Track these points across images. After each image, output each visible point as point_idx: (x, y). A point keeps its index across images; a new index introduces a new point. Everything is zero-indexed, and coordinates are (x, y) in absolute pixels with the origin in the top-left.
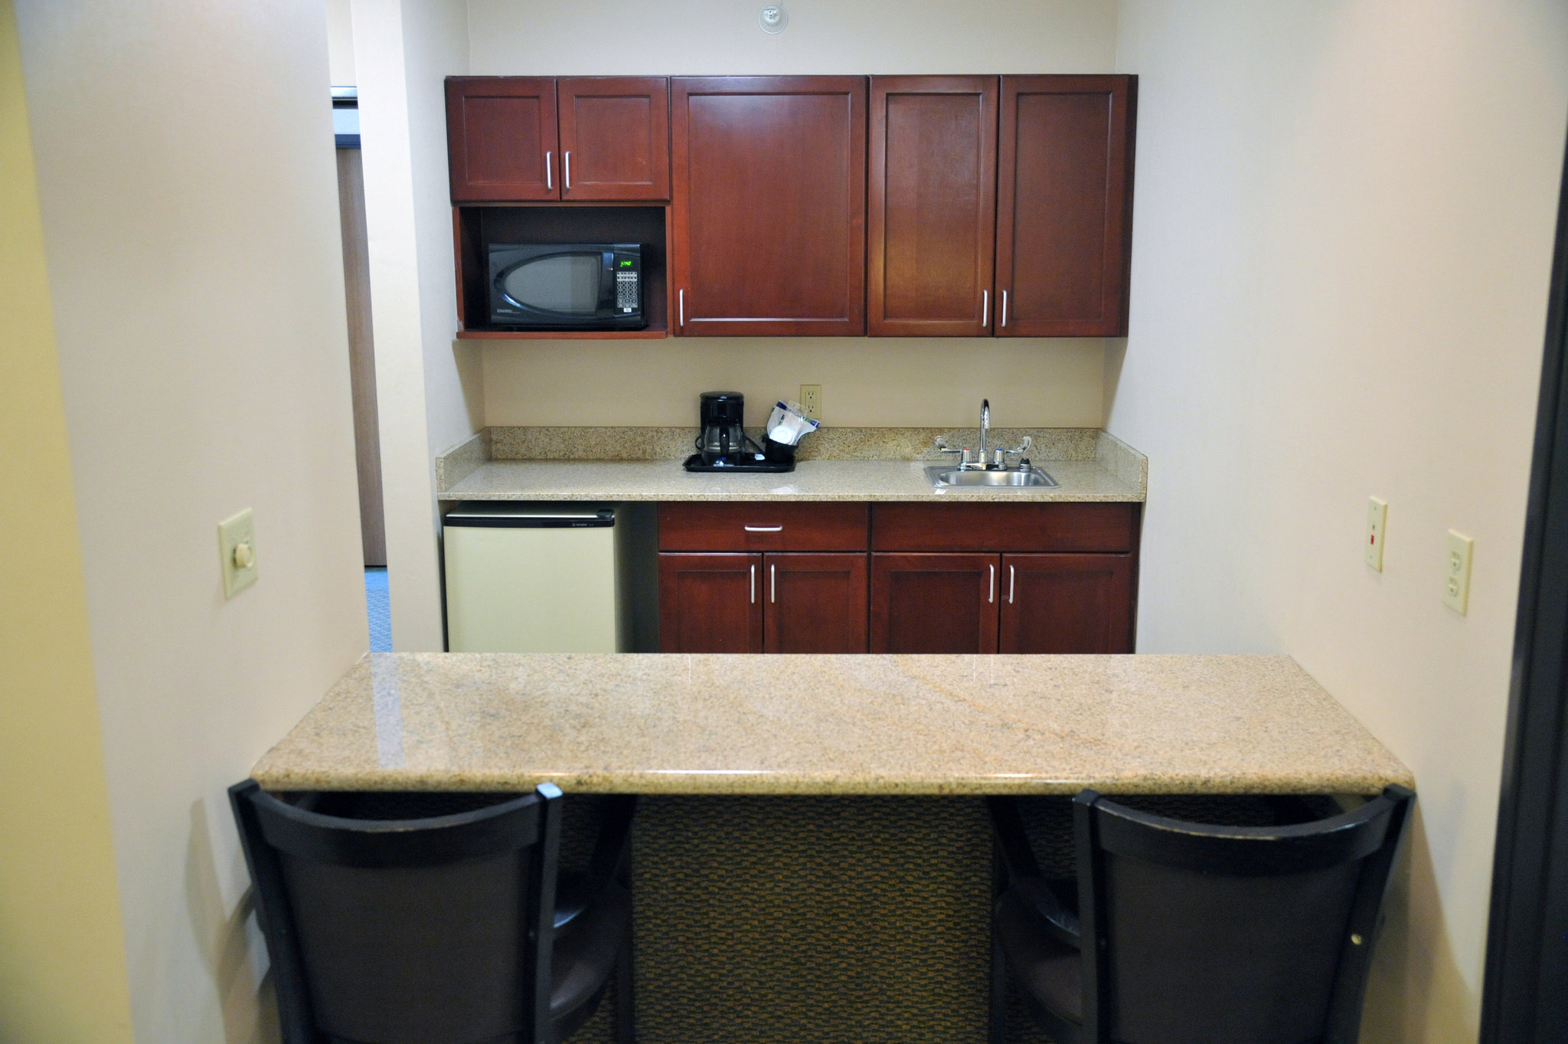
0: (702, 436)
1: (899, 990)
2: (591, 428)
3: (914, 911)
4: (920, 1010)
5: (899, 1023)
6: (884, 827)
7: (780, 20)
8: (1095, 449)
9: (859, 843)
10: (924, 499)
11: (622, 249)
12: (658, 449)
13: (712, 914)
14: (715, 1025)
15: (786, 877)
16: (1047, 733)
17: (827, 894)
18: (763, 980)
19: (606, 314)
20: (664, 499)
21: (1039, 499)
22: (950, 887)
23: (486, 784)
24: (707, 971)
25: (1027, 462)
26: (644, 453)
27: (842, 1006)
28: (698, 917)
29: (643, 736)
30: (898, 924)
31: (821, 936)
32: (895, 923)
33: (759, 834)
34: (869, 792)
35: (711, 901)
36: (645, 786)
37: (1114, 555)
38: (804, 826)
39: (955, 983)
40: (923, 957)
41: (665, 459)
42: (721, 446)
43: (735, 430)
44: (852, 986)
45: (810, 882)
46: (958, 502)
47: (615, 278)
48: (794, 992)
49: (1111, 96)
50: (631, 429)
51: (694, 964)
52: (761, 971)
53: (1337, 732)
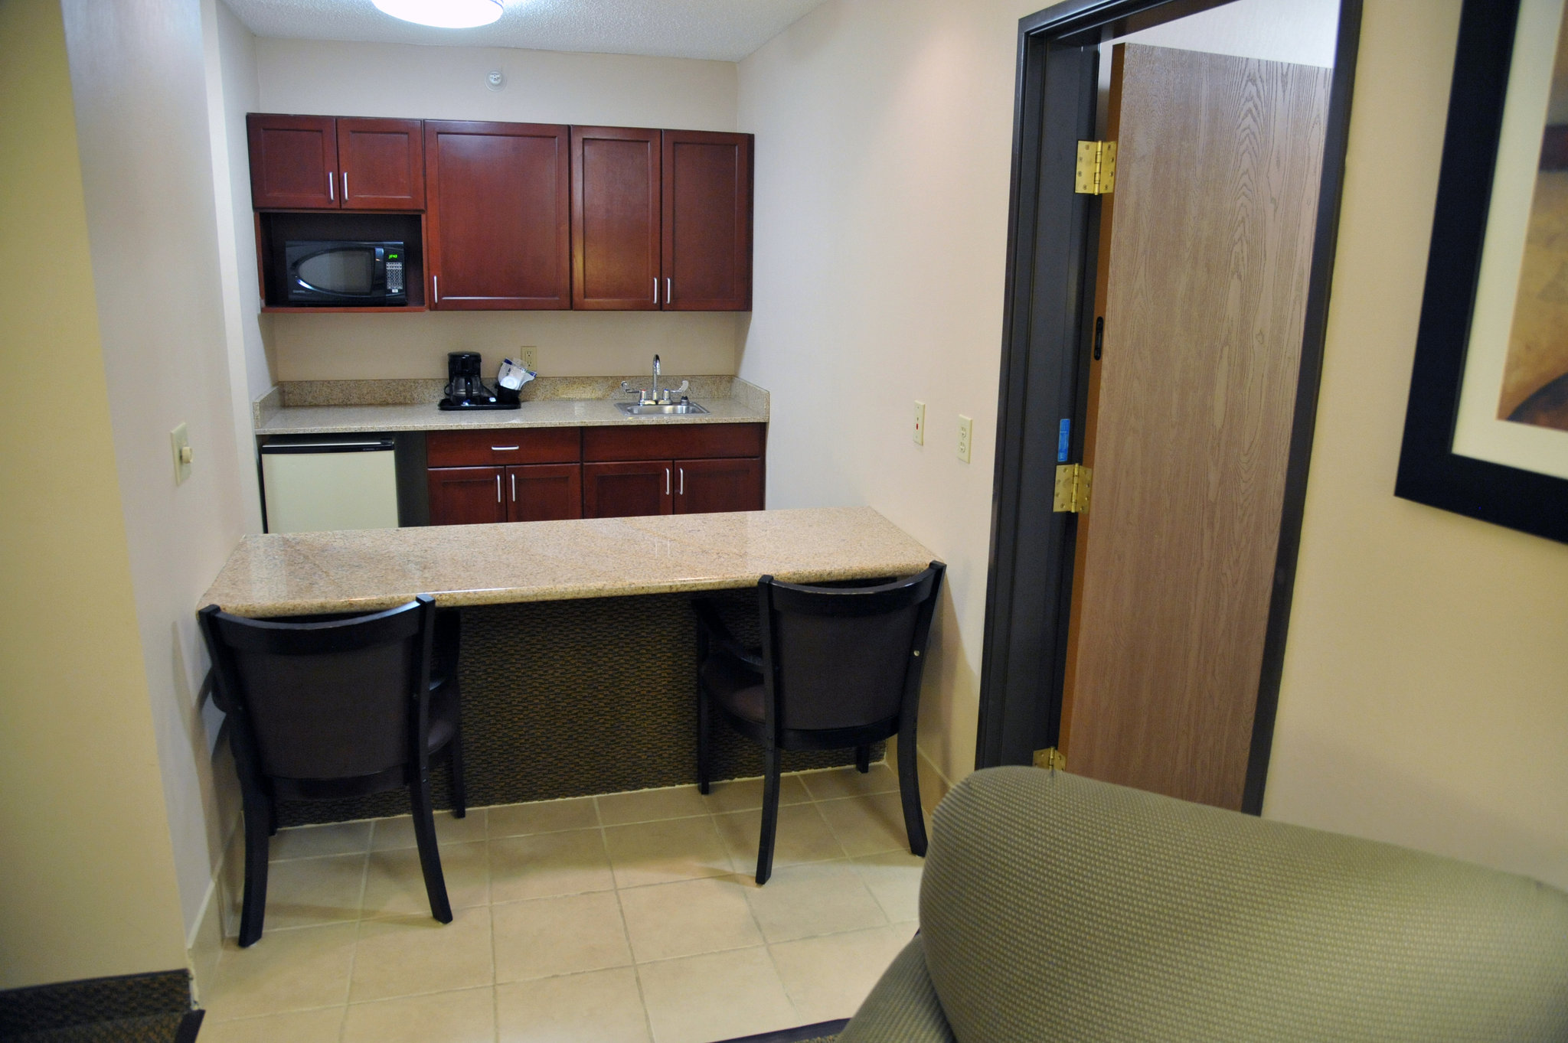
0: (449, 385)
1: (639, 733)
2: (363, 381)
3: (646, 681)
4: (653, 745)
5: (640, 754)
6: (626, 626)
7: (501, 82)
8: (730, 389)
9: (610, 639)
10: (620, 424)
11: (389, 245)
12: (415, 396)
13: (513, 695)
14: (517, 770)
15: (562, 665)
16: (731, 555)
17: (589, 674)
18: (549, 735)
19: (377, 294)
20: (432, 429)
21: (699, 422)
22: (670, 663)
23: (369, 605)
24: (511, 734)
25: (686, 398)
26: (405, 398)
27: (602, 748)
28: (503, 698)
29: (468, 571)
30: (637, 690)
31: (587, 703)
32: (634, 690)
33: (542, 637)
34: (626, 594)
35: (512, 686)
36: (478, 599)
37: (749, 459)
38: (573, 630)
39: (675, 725)
40: (653, 710)
41: (421, 403)
42: (466, 391)
43: (476, 380)
44: (608, 734)
45: (579, 667)
46: (643, 425)
47: (385, 266)
48: (571, 742)
49: (737, 147)
50: (394, 380)
51: (502, 729)
52: (547, 730)
53: (901, 544)
